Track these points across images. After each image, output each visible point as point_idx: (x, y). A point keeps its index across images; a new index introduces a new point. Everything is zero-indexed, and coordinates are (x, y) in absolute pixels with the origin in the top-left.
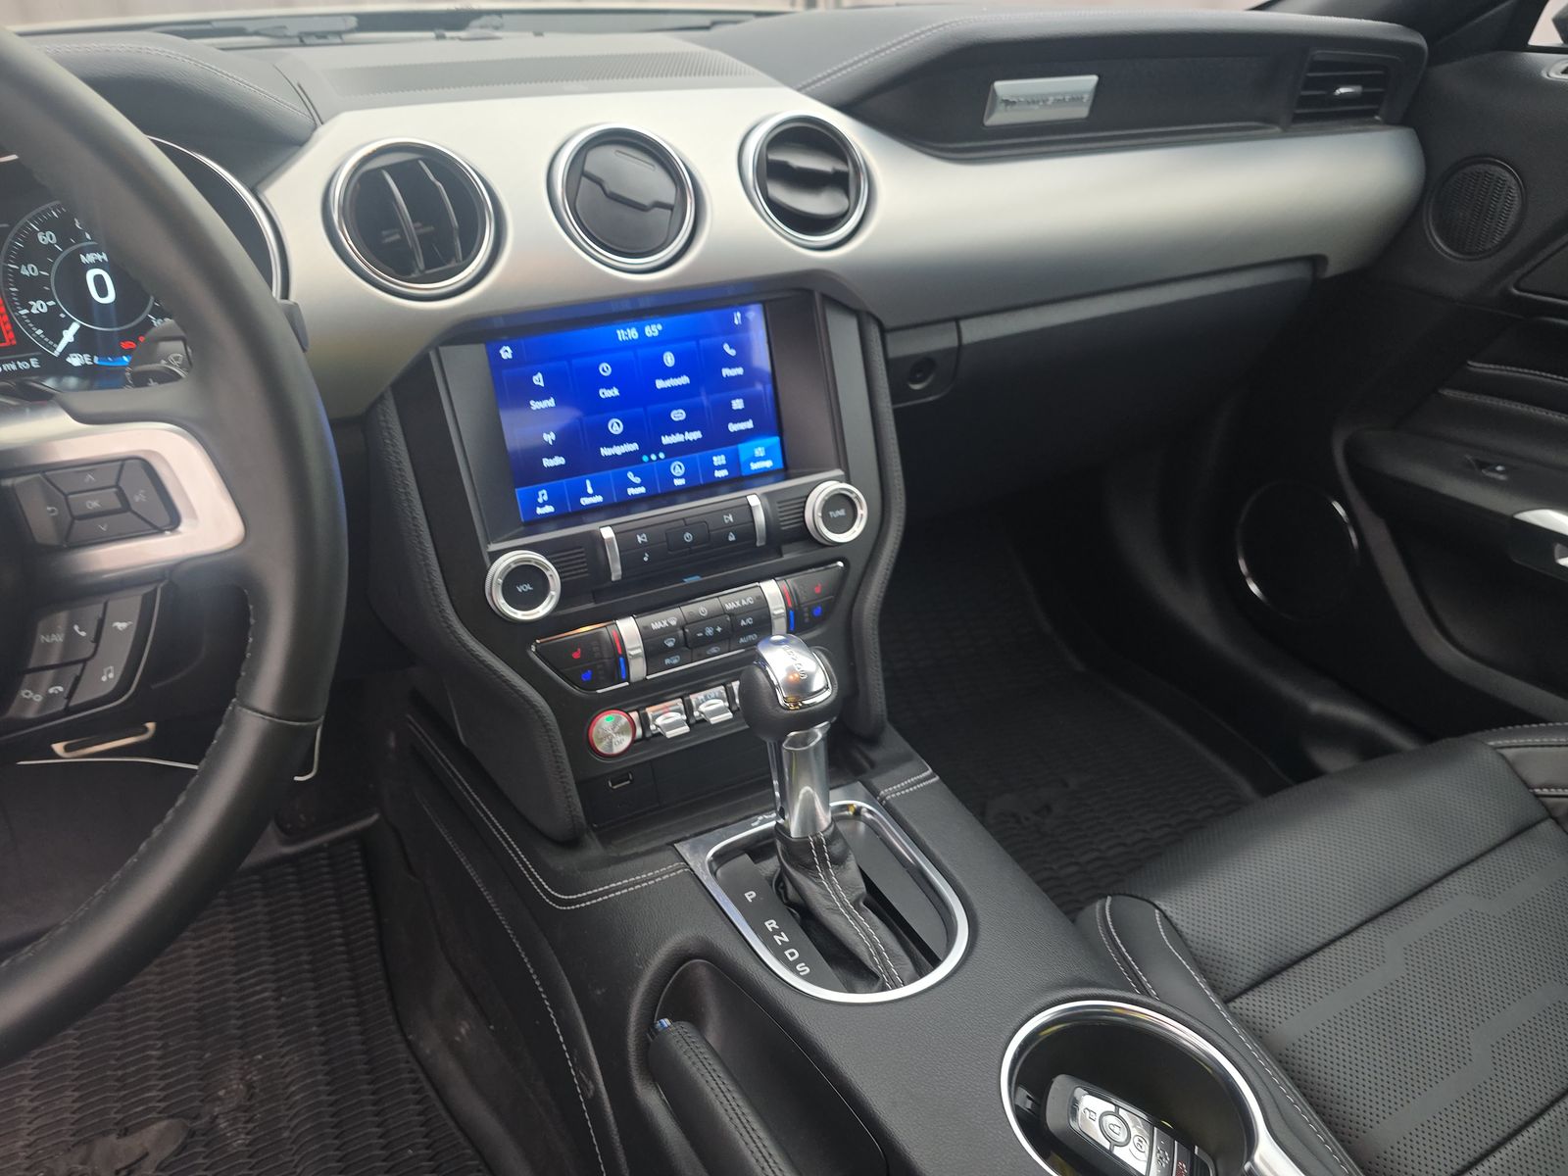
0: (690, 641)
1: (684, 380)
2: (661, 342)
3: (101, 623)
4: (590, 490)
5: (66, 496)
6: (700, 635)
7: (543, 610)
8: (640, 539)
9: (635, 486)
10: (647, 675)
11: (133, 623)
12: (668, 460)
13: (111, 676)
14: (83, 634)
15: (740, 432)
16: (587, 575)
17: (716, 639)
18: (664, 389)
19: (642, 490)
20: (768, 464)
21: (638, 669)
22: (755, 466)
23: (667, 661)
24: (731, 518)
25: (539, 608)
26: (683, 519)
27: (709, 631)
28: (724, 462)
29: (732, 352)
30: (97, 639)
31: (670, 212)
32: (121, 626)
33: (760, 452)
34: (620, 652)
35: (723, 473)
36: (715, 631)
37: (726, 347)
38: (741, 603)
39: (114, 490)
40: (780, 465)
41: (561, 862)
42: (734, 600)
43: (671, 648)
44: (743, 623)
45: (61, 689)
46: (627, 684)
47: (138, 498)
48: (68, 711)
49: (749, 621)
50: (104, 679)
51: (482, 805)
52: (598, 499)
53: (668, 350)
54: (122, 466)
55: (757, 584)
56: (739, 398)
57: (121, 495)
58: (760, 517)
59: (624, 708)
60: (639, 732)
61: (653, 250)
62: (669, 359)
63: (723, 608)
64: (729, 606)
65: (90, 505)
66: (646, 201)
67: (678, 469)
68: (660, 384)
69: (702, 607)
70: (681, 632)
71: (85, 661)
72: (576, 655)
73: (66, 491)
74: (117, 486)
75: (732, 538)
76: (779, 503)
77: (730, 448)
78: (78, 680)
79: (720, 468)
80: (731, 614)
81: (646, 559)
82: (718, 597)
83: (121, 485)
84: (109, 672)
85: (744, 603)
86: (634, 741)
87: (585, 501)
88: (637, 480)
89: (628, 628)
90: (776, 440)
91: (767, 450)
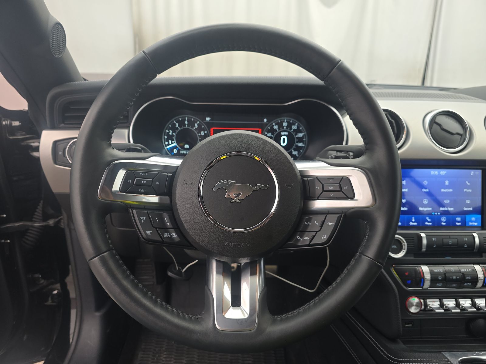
0: (446, 280)
1: (451, 190)
2: (445, 177)
3: (324, 222)
4: (413, 220)
5: (323, 185)
6: (451, 278)
7: (400, 255)
8: (433, 239)
9: (429, 222)
10: (430, 287)
11: (334, 224)
12: (440, 216)
13: (325, 237)
14: (317, 224)
15: (467, 211)
16: (413, 247)
17: (456, 281)
18: (443, 192)
19: (430, 224)
20: (476, 224)
21: (427, 285)
22: (471, 224)
23: (438, 284)
24: (466, 239)
25: (398, 255)
26: (449, 236)
27: (454, 278)
28: (460, 220)
29: (469, 184)
30: (321, 227)
31: (460, 136)
32: (330, 224)
33: (473, 219)
34: (422, 276)
35: (459, 224)
36: (456, 278)
37: (467, 182)
38: (467, 270)
39: (339, 185)
40: (480, 225)
41: (392, 346)
42: (464, 268)
43: (439, 280)
44: (467, 278)
45: (308, 238)
46: (421, 289)
47: (345, 188)
48: (309, 245)
49: (469, 278)
50: (323, 238)
51: (353, 318)
52: (416, 224)
53: (447, 180)
54: (342, 178)
55: (472, 265)
56: (469, 200)
57: (340, 186)
58: (477, 241)
59: (419, 298)
60: (423, 307)
61: (454, 147)
62: (447, 183)
63: (460, 271)
64: (462, 270)
65: (330, 188)
66: (454, 132)
67: (444, 219)
68: (442, 190)
69: (452, 268)
70: (444, 275)
71: (317, 232)
72: (407, 274)
73: (323, 183)
74: (339, 184)
75: (466, 246)
76: (484, 237)
77: (463, 216)
78: (314, 237)
79: (459, 222)
80: (463, 274)
81: (434, 246)
82: (458, 266)
83: (340, 184)
84: (324, 236)
85: (468, 270)
86: (421, 310)
87: (411, 224)
88: (429, 220)
89: (425, 269)
90: (480, 216)
91: (476, 219)
